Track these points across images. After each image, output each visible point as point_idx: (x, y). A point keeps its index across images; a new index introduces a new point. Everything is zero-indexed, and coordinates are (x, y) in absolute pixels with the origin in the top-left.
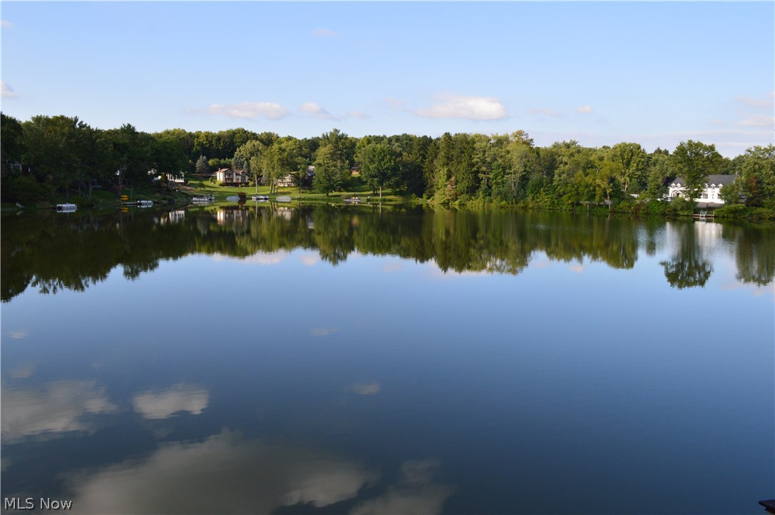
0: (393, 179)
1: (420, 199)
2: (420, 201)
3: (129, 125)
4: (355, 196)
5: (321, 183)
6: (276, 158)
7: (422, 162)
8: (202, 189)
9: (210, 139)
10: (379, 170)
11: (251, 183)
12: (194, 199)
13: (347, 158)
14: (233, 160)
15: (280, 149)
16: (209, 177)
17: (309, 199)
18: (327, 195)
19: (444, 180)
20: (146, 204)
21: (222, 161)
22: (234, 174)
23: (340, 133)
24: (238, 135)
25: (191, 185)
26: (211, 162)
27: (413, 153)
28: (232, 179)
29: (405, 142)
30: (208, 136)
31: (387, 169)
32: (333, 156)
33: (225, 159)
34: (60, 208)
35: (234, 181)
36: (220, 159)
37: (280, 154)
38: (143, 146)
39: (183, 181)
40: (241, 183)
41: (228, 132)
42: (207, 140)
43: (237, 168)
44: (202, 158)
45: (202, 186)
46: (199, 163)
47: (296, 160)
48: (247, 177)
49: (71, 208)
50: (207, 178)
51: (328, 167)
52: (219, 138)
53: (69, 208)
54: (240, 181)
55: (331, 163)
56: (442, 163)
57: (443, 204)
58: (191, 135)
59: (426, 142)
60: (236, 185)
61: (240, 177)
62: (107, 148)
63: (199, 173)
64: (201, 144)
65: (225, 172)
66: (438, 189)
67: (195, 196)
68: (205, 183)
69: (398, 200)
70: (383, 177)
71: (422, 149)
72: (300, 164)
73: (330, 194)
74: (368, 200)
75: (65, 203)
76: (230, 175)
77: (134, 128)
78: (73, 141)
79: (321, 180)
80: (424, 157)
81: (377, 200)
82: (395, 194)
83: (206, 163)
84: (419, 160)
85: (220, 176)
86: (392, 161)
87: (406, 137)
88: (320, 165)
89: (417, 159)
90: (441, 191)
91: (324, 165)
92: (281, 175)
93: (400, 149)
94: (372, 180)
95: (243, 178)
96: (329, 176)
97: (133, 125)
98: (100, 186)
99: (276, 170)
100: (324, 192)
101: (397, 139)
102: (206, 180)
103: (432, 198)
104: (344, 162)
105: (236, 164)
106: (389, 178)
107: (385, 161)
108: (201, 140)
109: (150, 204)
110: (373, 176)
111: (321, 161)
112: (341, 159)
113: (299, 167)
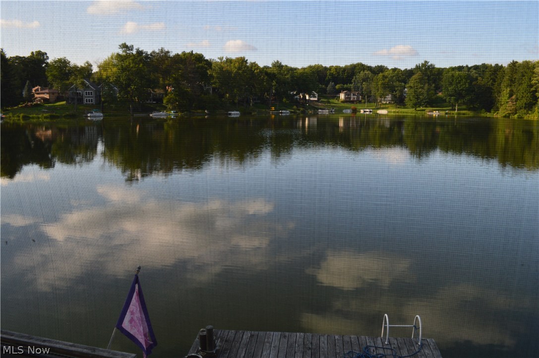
0: (467, 98)
1: (488, 113)
2: (488, 115)
3: (278, 62)
4: (436, 110)
5: (411, 100)
6: (380, 83)
7: (493, 85)
8: (329, 104)
9: (338, 71)
10: (455, 90)
11: (363, 101)
12: (320, 110)
13: (434, 83)
14: (352, 85)
15: (383, 76)
16: (335, 97)
17: (401, 112)
18: (416, 109)
19: (506, 98)
20: (285, 113)
21: (345, 86)
22: (352, 94)
23: (429, 64)
24: (358, 68)
25: (322, 102)
26: (337, 87)
27: (485, 77)
28: (350, 98)
29: (482, 69)
30: (337, 69)
31: (462, 90)
32: (421, 80)
33: (347, 84)
34: (230, 114)
35: (352, 99)
36: (344, 84)
37: (383, 80)
38: (286, 75)
39: (316, 99)
40: (356, 101)
41: (351, 65)
42: (336, 71)
43: (355, 91)
44: (332, 84)
45: (329, 102)
46: (329, 88)
47: (394, 84)
48: (360, 97)
49: (237, 114)
50: (333, 98)
51: (417, 89)
52: (345, 69)
53: (235, 114)
54: (355, 99)
55: (420, 85)
56: (506, 85)
57: (505, 117)
58: (326, 68)
59: (498, 68)
60: (353, 102)
61: (355, 97)
62: (261, 76)
63: (329, 94)
64: (332, 75)
65: (345, 93)
66: (501, 105)
67: (321, 109)
68: (331, 101)
69: (470, 114)
70: (458, 95)
71: (493, 74)
72: (397, 87)
73: (418, 109)
74: (446, 114)
75: (233, 111)
76: (349, 95)
77: (281, 63)
78: (240, 72)
79: (411, 99)
80: (494, 81)
81: (453, 114)
82: (469, 109)
83: (334, 87)
84: (490, 83)
85: (342, 96)
86: (467, 84)
87: (484, 66)
88: (411, 87)
89: (488, 82)
90: (503, 107)
91: (414, 87)
92: (383, 94)
93: (477, 75)
94: (449, 99)
95: (358, 98)
96: (417, 95)
97: (280, 61)
98: (259, 101)
99: (379, 92)
100: (413, 107)
101: (476, 67)
102: (333, 99)
103: (497, 112)
104: (431, 85)
105: (355, 88)
106: (464, 97)
107: (462, 84)
108: (332, 72)
109: (288, 113)
110: (451, 96)
111: (412, 85)
112: (428, 82)
113: (396, 89)
